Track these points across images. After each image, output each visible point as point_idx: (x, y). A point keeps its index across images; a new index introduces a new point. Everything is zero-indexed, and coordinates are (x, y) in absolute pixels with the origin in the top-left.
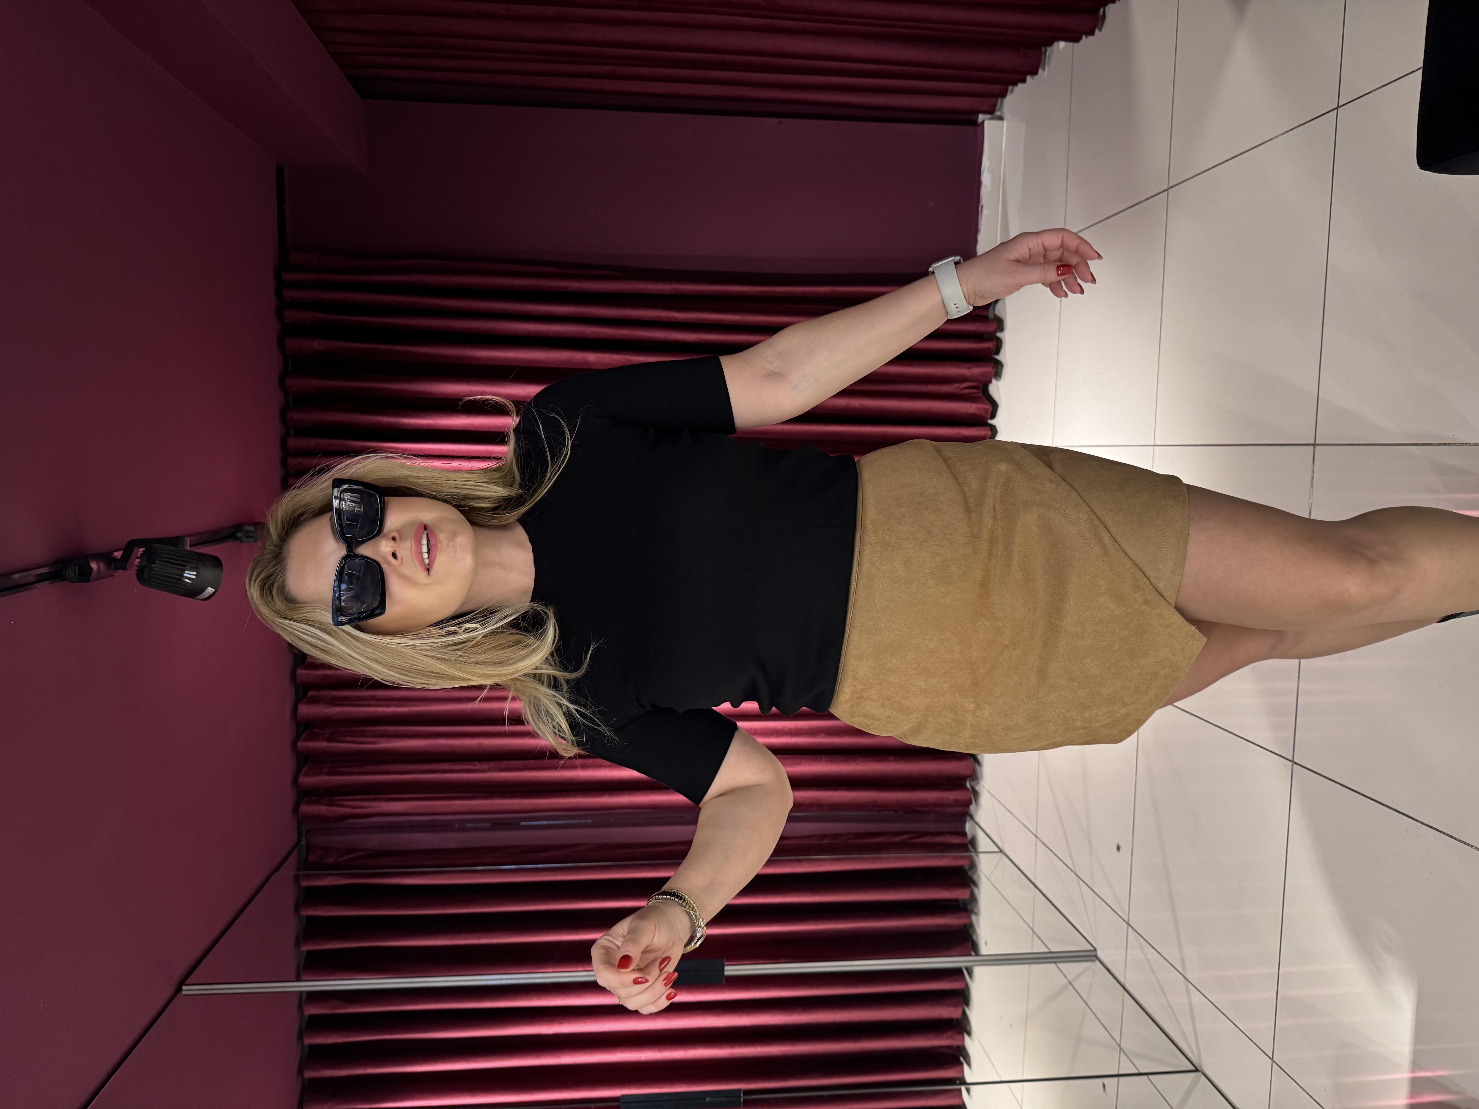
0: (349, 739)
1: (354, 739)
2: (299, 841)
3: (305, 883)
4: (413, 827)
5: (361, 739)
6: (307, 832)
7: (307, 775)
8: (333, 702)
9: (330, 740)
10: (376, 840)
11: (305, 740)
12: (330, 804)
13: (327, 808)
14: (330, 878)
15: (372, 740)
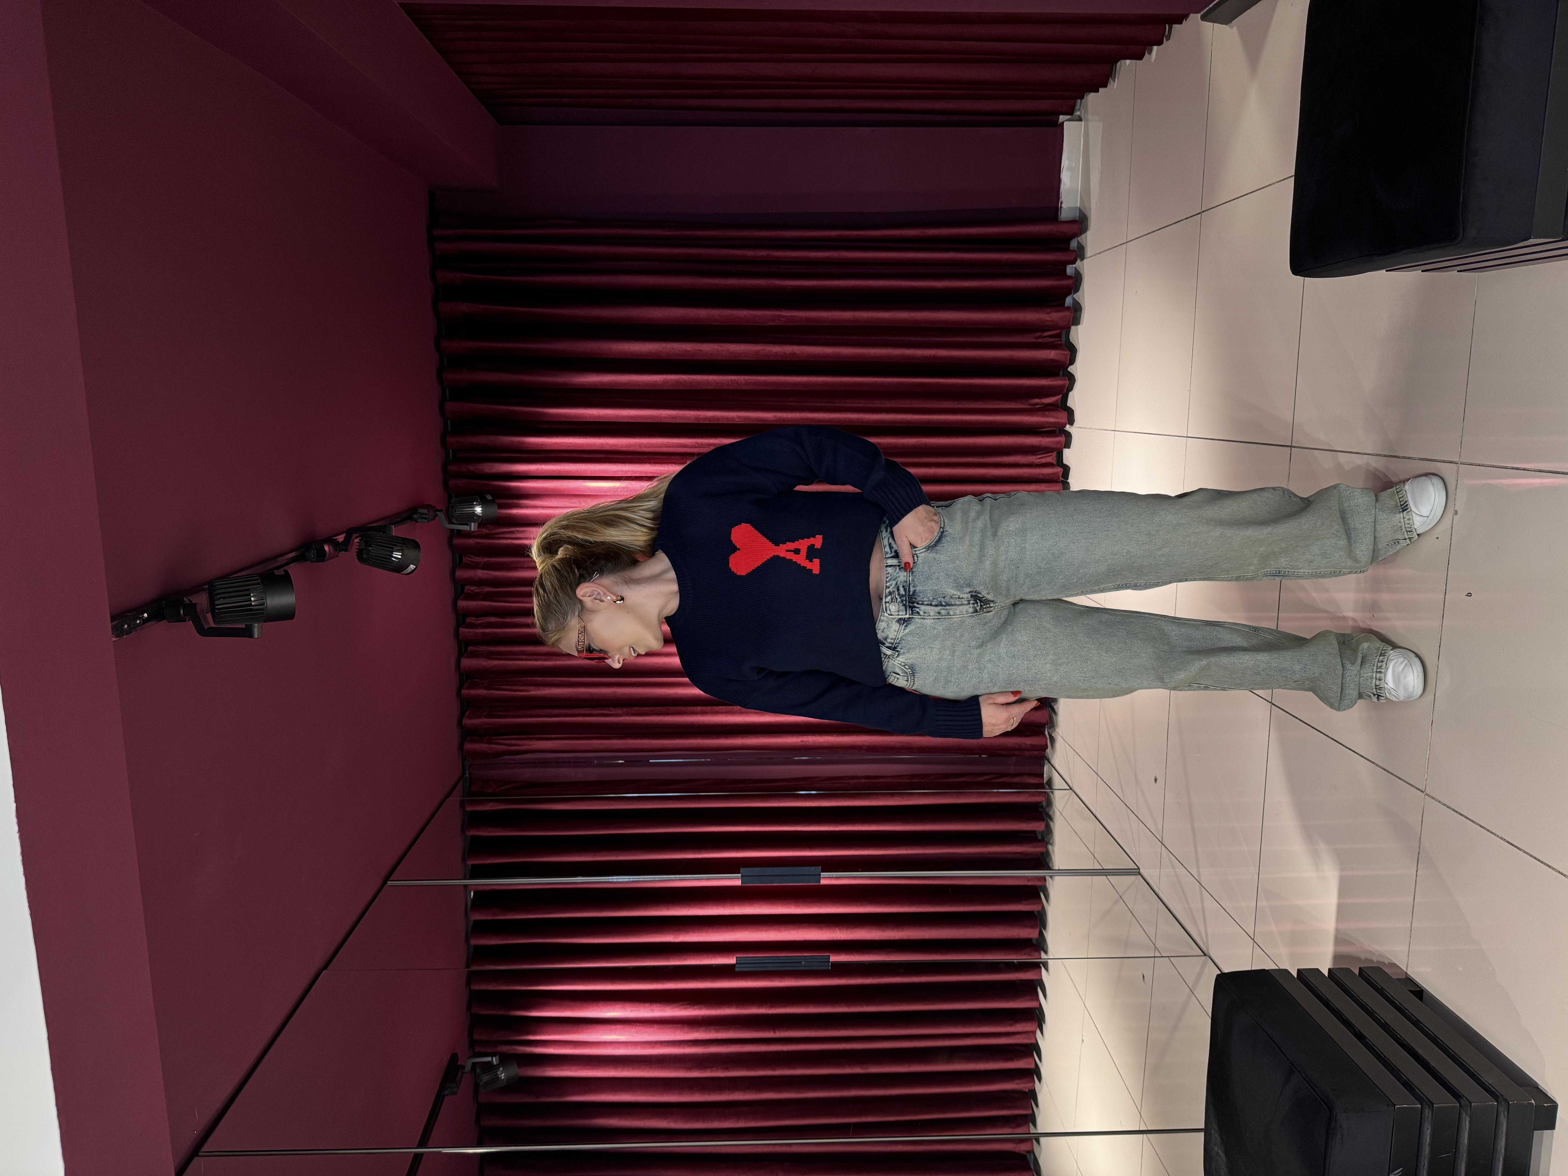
0: (504, 687)
1: (508, 687)
2: (464, 774)
3: (469, 809)
4: (559, 763)
5: (515, 688)
6: (470, 766)
7: (469, 717)
8: (490, 656)
9: (488, 688)
10: (528, 774)
11: (468, 688)
12: (489, 743)
13: (487, 745)
14: (491, 804)
15: (524, 688)
